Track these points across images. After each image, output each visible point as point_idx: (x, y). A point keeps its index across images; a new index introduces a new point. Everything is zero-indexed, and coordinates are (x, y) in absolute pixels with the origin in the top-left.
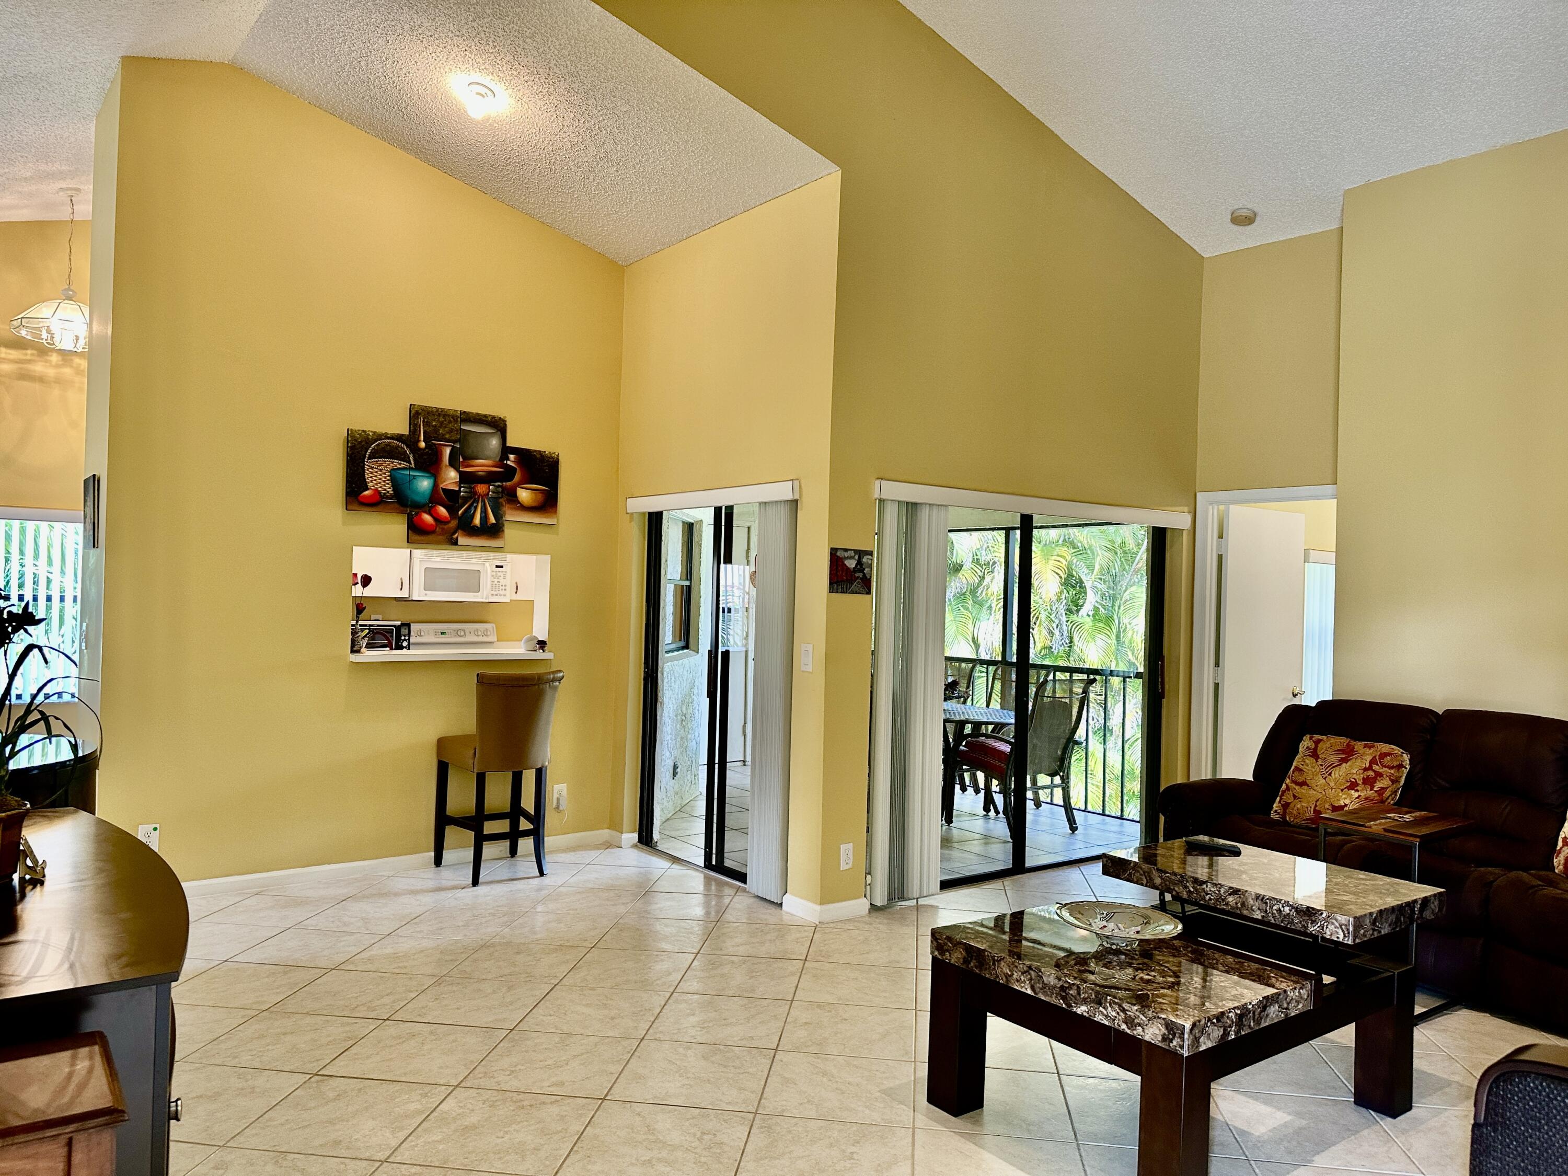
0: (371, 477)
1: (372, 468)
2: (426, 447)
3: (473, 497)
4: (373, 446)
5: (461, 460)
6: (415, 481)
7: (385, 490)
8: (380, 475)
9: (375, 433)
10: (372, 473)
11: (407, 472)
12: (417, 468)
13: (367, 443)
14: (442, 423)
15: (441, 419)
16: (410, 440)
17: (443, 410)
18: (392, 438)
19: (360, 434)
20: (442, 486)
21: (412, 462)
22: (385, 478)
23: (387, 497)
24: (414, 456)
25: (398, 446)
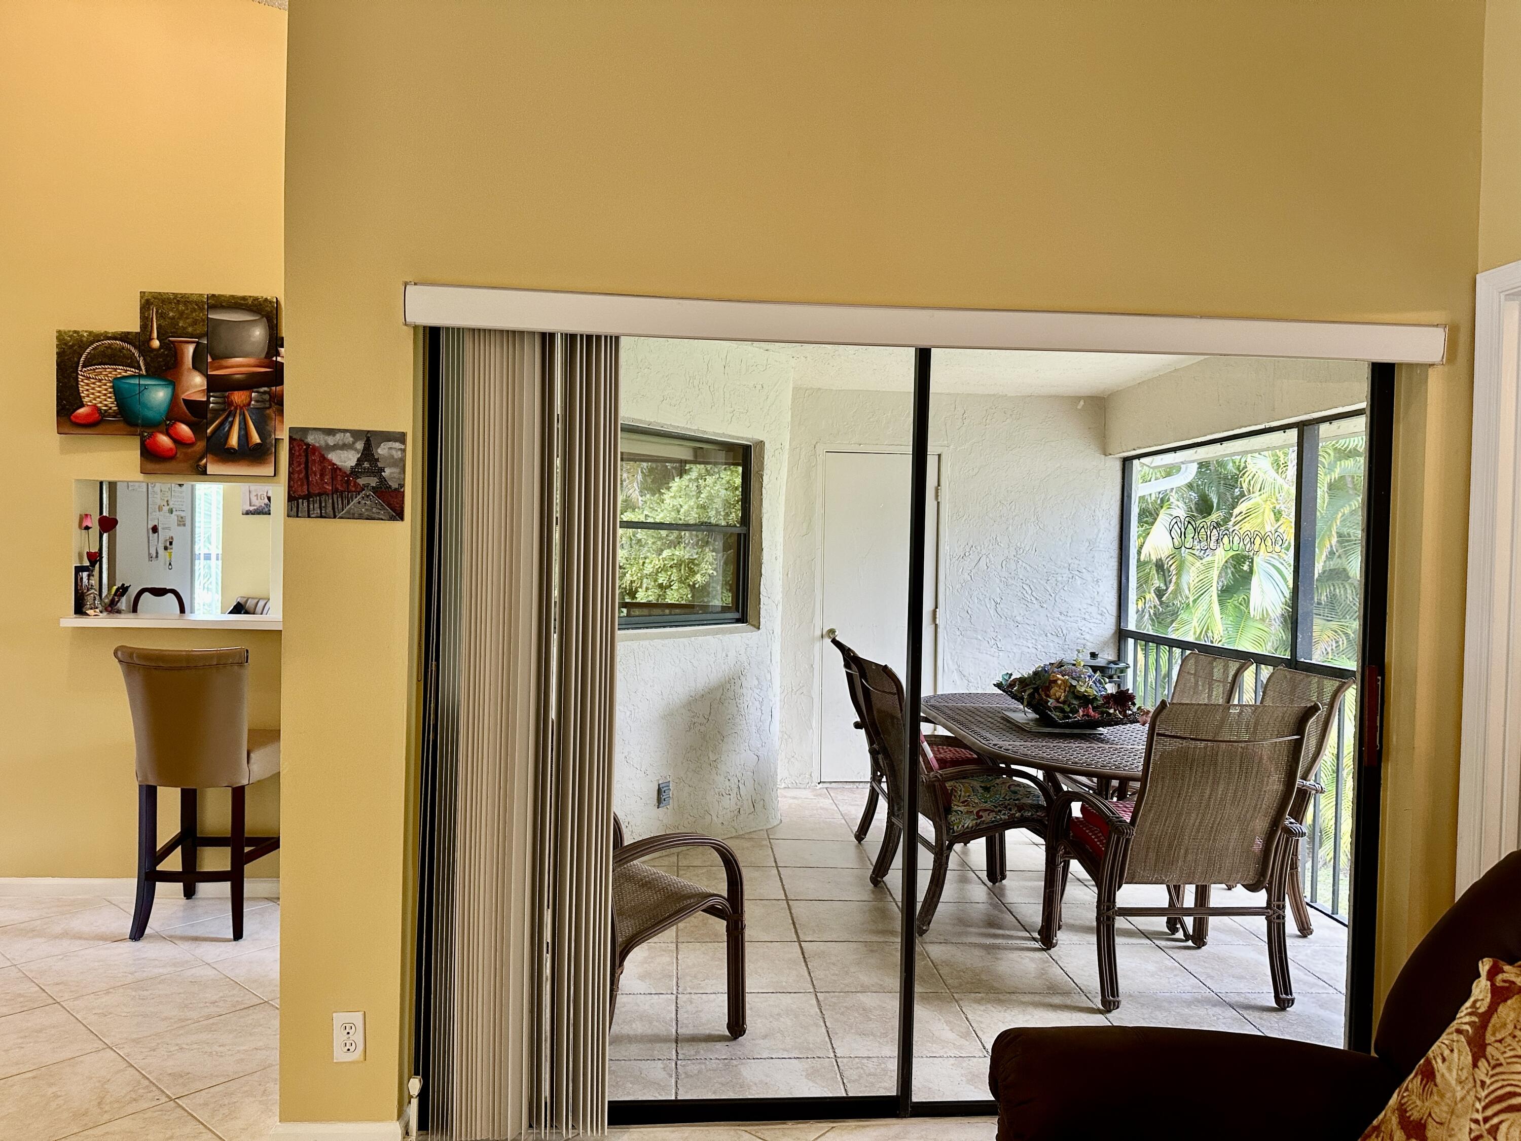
0: (87, 390)
1: (88, 378)
2: (161, 347)
3: (228, 410)
4: (88, 351)
5: (209, 360)
6: (146, 393)
7: (106, 406)
8: (100, 387)
9: (90, 333)
10: (87, 385)
11: (136, 381)
12: (149, 376)
13: (80, 346)
14: (182, 314)
15: (181, 307)
16: (140, 340)
17: (183, 296)
18: (114, 338)
19: (70, 336)
20: (184, 396)
21: (143, 368)
22: (106, 390)
23: (109, 416)
24: (144, 359)
25: (123, 348)
